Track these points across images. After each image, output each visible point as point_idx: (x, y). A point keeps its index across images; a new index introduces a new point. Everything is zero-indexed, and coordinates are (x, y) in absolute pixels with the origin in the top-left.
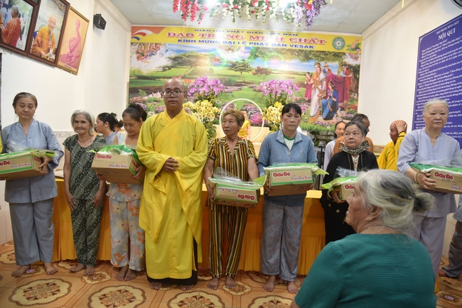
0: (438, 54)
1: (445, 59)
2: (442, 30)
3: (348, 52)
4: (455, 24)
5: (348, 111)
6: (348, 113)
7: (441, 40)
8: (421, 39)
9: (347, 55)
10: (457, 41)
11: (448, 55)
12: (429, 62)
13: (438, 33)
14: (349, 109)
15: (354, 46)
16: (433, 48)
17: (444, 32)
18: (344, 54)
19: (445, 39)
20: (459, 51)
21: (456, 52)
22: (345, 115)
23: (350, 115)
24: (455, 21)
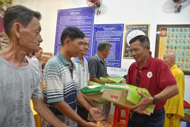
0: (70, 20)
1: (74, 24)
2: (72, 11)
3: (5, 3)
4: (80, 10)
5: (4, 38)
6: (4, 39)
7: (72, 15)
8: (59, 11)
9: (5, 5)
10: (80, 18)
11: (76, 22)
12: (65, 23)
13: (69, 11)
14: (5, 37)
15: (8, 1)
16: (66, 17)
17: (74, 12)
18: (3, 3)
19: (74, 15)
20: (82, 22)
21: (80, 22)
22: (2, 40)
23: (5, 41)
24: (80, 9)
